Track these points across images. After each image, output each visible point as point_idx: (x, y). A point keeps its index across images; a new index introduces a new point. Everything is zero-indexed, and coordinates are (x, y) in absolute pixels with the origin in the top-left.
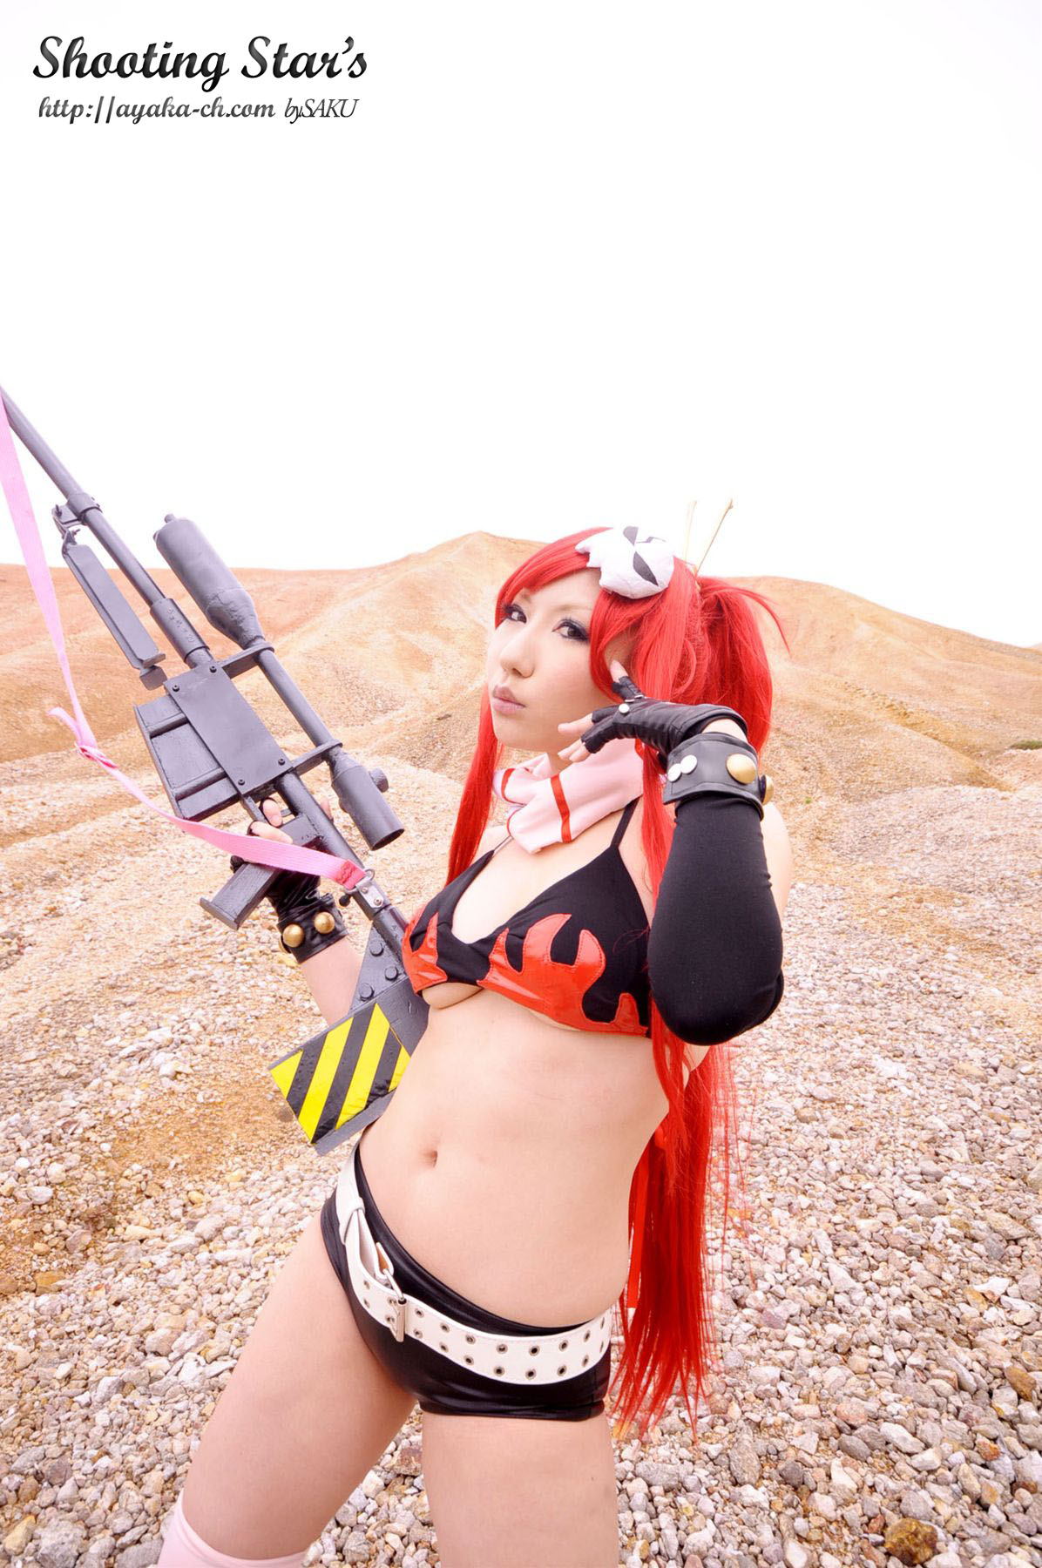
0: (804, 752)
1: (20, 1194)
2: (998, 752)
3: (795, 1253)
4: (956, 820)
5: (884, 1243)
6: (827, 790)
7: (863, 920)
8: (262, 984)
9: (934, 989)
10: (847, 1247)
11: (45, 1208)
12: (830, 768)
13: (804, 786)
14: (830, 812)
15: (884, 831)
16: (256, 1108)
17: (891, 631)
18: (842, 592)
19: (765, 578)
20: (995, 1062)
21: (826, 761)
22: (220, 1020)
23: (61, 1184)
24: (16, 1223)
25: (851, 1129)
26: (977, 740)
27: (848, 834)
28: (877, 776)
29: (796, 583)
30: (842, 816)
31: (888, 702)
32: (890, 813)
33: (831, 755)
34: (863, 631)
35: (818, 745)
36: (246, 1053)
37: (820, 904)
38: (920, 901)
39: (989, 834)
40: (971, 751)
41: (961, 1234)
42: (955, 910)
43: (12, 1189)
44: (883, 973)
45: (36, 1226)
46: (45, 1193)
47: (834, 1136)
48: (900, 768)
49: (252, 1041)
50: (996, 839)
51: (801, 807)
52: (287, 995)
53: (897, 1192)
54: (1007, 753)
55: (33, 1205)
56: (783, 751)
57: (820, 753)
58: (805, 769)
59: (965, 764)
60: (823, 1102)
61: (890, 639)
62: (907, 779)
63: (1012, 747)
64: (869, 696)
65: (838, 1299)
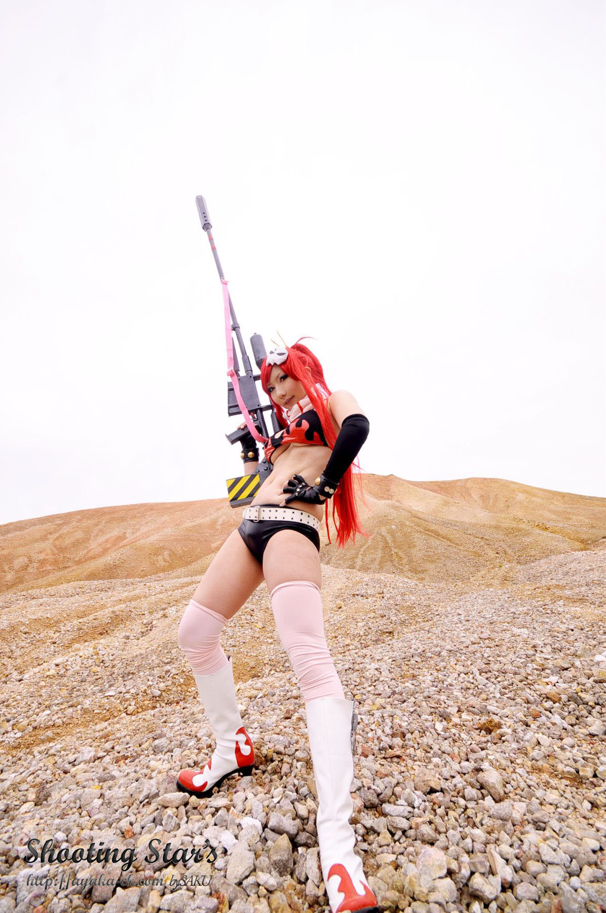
0: (496, 546)
1: (149, 692)
2: (596, 541)
3: (462, 675)
4: (572, 565)
5: (504, 671)
6: (509, 561)
7: (519, 597)
8: (246, 632)
9: (549, 612)
10: (486, 672)
11: (157, 698)
12: (509, 551)
13: (498, 561)
14: (511, 569)
15: (539, 575)
16: (242, 673)
17: (534, 496)
18: (507, 481)
19: (470, 479)
20: (572, 627)
21: (507, 549)
22: (229, 643)
23: (164, 691)
24: (146, 702)
25: (497, 646)
26: (584, 537)
27: (521, 577)
28: (533, 553)
29: (485, 479)
30: (517, 570)
31: (536, 524)
32: (540, 567)
33: (509, 546)
34: (521, 497)
35: (502, 543)
36: (239, 654)
37: (499, 594)
38: (549, 589)
39: (589, 568)
40: (582, 541)
41: (540, 668)
42: (566, 592)
43: (145, 690)
44: (525, 609)
45: (154, 705)
46: (158, 693)
47: (488, 647)
48: (544, 548)
49: (241, 650)
50: (592, 570)
51: (497, 569)
52: (258, 636)
53: (513, 659)
54: (601, 541)
55: (153, 697)
56: (486, 546)
57: (504, 546)
58: (497, 553)
59: (577, 545)
60: (485, 639)
61: (534, 499)
62: (548, 553)
63: (603, 538)
64: (527, 522)
65: (479, 687)
